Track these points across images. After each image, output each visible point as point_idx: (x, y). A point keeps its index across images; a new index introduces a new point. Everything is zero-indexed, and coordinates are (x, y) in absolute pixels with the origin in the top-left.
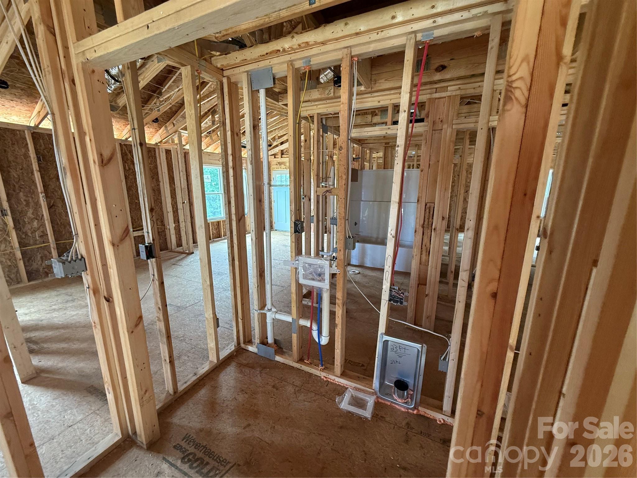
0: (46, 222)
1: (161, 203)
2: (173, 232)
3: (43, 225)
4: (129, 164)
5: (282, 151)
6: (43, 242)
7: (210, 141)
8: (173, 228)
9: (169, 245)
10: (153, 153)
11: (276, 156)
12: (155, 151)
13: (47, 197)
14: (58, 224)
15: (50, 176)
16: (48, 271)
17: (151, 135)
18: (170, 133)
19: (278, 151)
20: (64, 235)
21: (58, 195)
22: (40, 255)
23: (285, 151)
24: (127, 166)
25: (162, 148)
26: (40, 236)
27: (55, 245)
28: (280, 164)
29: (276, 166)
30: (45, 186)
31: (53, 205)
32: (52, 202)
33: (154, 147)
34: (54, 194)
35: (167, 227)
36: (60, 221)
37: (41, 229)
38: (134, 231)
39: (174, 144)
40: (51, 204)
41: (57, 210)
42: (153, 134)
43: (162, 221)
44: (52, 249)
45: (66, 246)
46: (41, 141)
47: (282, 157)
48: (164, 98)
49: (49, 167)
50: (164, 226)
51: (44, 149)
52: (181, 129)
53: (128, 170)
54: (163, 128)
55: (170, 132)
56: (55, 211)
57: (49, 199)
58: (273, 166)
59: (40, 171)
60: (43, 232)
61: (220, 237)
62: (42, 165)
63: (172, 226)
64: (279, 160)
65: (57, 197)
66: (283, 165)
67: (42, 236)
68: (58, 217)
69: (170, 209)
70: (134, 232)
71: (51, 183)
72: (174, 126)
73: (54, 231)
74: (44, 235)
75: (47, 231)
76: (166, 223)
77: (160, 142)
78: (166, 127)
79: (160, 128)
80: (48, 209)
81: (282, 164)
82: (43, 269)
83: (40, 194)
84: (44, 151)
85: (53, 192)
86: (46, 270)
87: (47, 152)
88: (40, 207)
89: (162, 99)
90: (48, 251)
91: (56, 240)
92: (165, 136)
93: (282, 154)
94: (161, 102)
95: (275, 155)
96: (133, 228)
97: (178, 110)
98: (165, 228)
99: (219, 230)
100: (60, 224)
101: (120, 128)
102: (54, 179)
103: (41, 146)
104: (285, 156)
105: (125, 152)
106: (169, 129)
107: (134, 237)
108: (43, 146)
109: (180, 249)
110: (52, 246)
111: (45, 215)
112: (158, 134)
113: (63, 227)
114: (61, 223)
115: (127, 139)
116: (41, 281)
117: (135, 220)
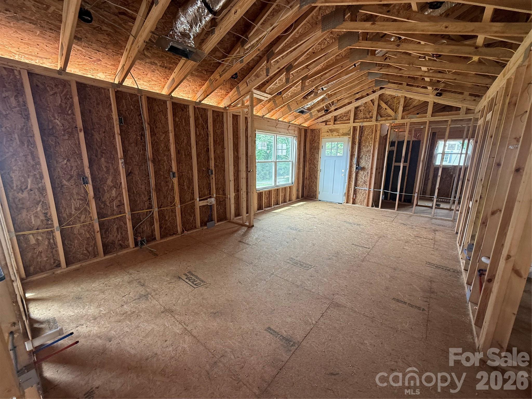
0: (124, 191)
1: (224, 171)
2: (232, 201)
3: (121, 194)
4: (200, 129)
5: (335, 117)
6: (120, 212)
7: (273, 105)
8: (233, 197)
9: (228, 216)
10: (221, 118)
11: (328, 123)
12: (223, 116)
13: (126, 163)
14: (134, 193)
15: (129, 140)
16: (122, 243)
17: (221, 99)
18: (242, 95)
19: (330, 117)
20: (139, 204)
21: (136, 162)
22: (116, 227)
23: (339, 117)
24: (198, 131)
25: (230, 113)
26: (118, 206)
27: (130, 216)
28: (331, 131)
29: (325, 134)
30: (125, 151)
31: (131, 172)
32: (130, 169)
33: (222, 111)
34: (132, 160)
35: (227, 196)
36: (136, 188)
37: (119, 199)
38: (200, 200)
39: (244, 106)
40: (129, 171)
41: (134, 178)
42: (223, 96)
43: (224, 190)
44: (127, 220)
45: (140, 216)
46: (124, 101)
47: (334, 124)
48: (252, 43)
49: (129, 131)
50: (225, 195)
51: (126, 111)
52: (254, 89)
53: (198, 136)
54: (235, 89)
55: (242, 93)
56: (132, 179)
57: (127, 166)
58: (322, 134)
59: (121, 134)
60: (120, 201)
61: (269, 207)
62: (124, 128)
63: (232, 195)
64: (332, 126)
65: (135, 163)
66: (335, 133)
67: (119, 205)
68: (135, 185)
69: (232, 178)
70: (200, 202)
71: (130, 148)
72: (247, 86)
73: (130, 200)
74: (121, 204)
75: (123, 200)
76: (227, 192)
77: (229, 106)
78: (238, 88)
79: (231, 89)
80: (126, 177)
81: (334, 131)
82: (118, 241)
83: (120, 160)
84: (125, 113)
85: (131, 158)
86: (120, 242)
87: (129, 114)
88: (119, 174)
89: (246, 48)
90: (123, 222)
91: (132, 210)
92: (235, 98)
93: (335, 120)
94: (245, 50)
95: (326, 122)
96: (199, 198)
97: (255, 66)
98: (225, 197)
99: (270, 200)
100: (135, 192)
101: (195, 89)
102: (133, 145)
103: (123, 107)
104: (339, 122)
105: (198, 116)
106: (241, 89)
107: (200, 207)
108: (125, 107)
109: (237, 219)
110: (127, 216)
111: (123, 183)
112: (227, 97)
113: (138, 196)
114: (137, 192)
115: (200, 101)
116: (115, 255)
117: (201, 189)
